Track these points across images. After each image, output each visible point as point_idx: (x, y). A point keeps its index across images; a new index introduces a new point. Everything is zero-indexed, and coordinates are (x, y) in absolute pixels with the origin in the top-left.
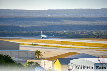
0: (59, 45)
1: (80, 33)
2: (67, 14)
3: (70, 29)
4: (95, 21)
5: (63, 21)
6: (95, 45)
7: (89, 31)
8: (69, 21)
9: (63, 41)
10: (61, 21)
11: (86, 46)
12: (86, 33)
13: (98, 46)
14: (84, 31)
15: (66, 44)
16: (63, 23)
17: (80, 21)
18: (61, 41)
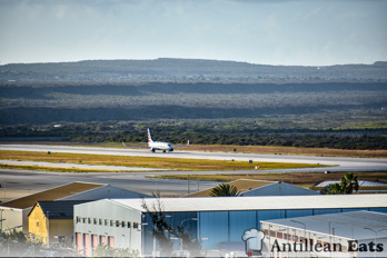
0: (41, 164)
1: (98, 129)
2: (62, 77)
3: (71, 120)
4: (142, 94)
5: (50, 95)
6: (144, 163)
7: (124, 123)
8: (68, 95)
9: (52, 151)
10: (46, 95)
11: (116, 165)
12: (115, 129)
13: (150, 163)
14: (110, 124)
15: (61, 161)
16: (51, 101)
17: (99, 96)
18: (47, 151)
